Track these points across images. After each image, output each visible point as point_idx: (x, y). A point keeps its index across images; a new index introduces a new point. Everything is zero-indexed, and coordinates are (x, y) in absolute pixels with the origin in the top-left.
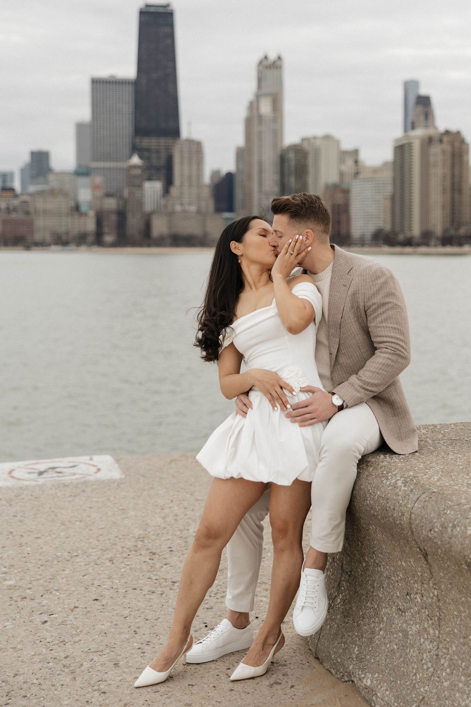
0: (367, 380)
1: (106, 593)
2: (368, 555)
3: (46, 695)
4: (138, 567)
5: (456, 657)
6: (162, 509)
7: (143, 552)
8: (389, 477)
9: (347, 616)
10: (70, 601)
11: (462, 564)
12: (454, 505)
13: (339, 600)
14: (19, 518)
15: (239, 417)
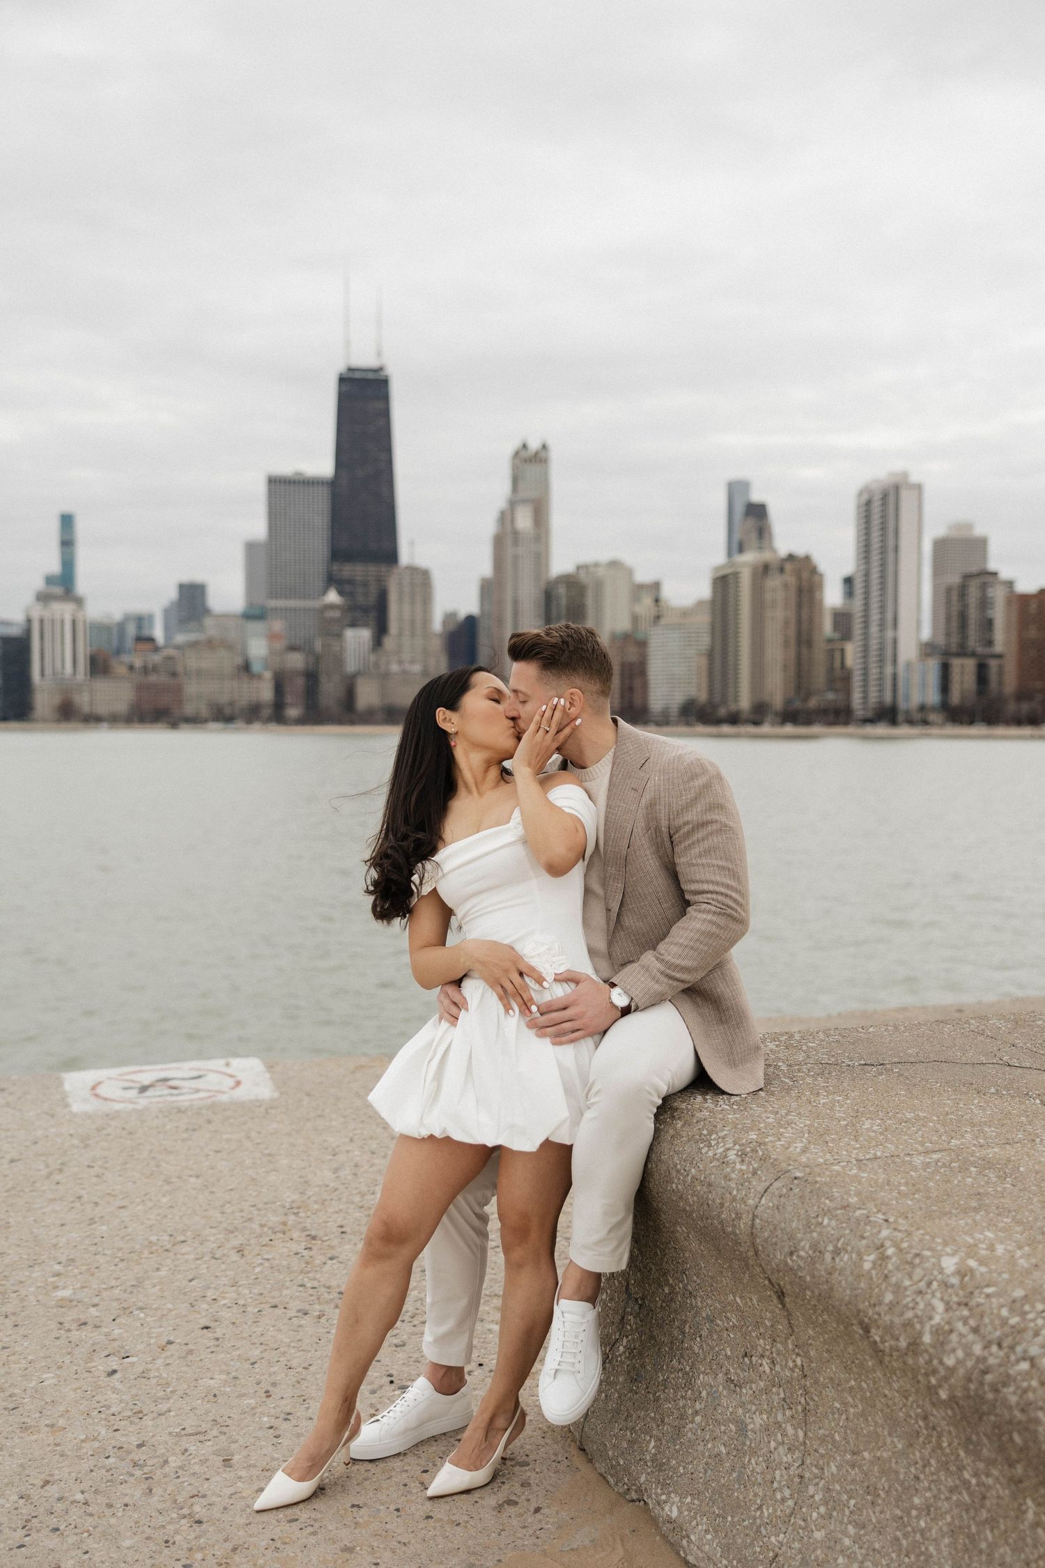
0: (673, 960)
1: (226, 1314)
2: (673, 1275)
3: (95, 1528)
4: (285, 1263)
5: (838, 1487)
6: (334, 1155)
7: (296, 1235)
8: (713, 1143)
9: (636, 1379)
10: (162, 1329)
11: (852, 1325)
12: (836, 1209)
13: (621, 1348)
14: (97, 1170)
15: (445, 1025)
